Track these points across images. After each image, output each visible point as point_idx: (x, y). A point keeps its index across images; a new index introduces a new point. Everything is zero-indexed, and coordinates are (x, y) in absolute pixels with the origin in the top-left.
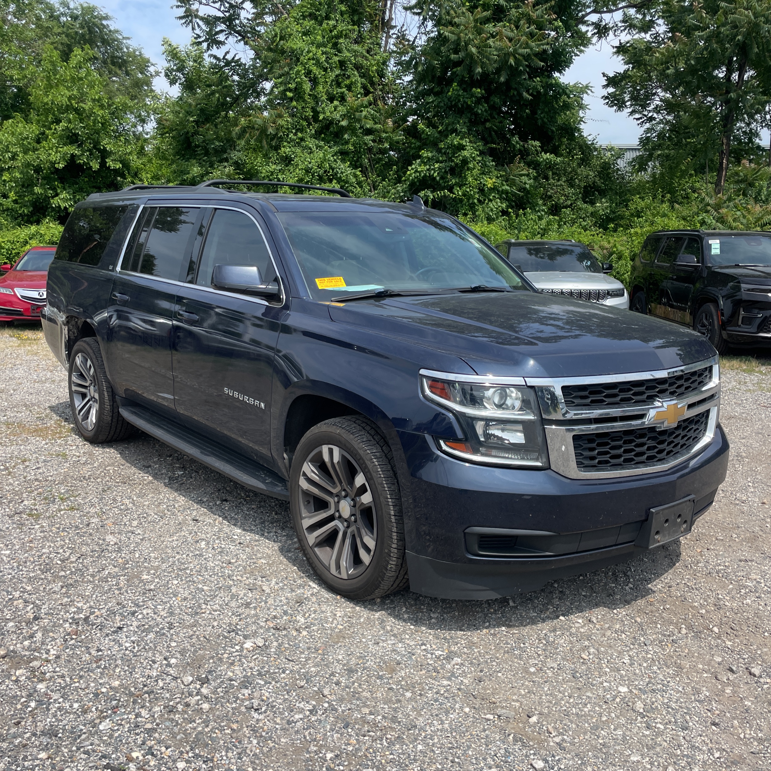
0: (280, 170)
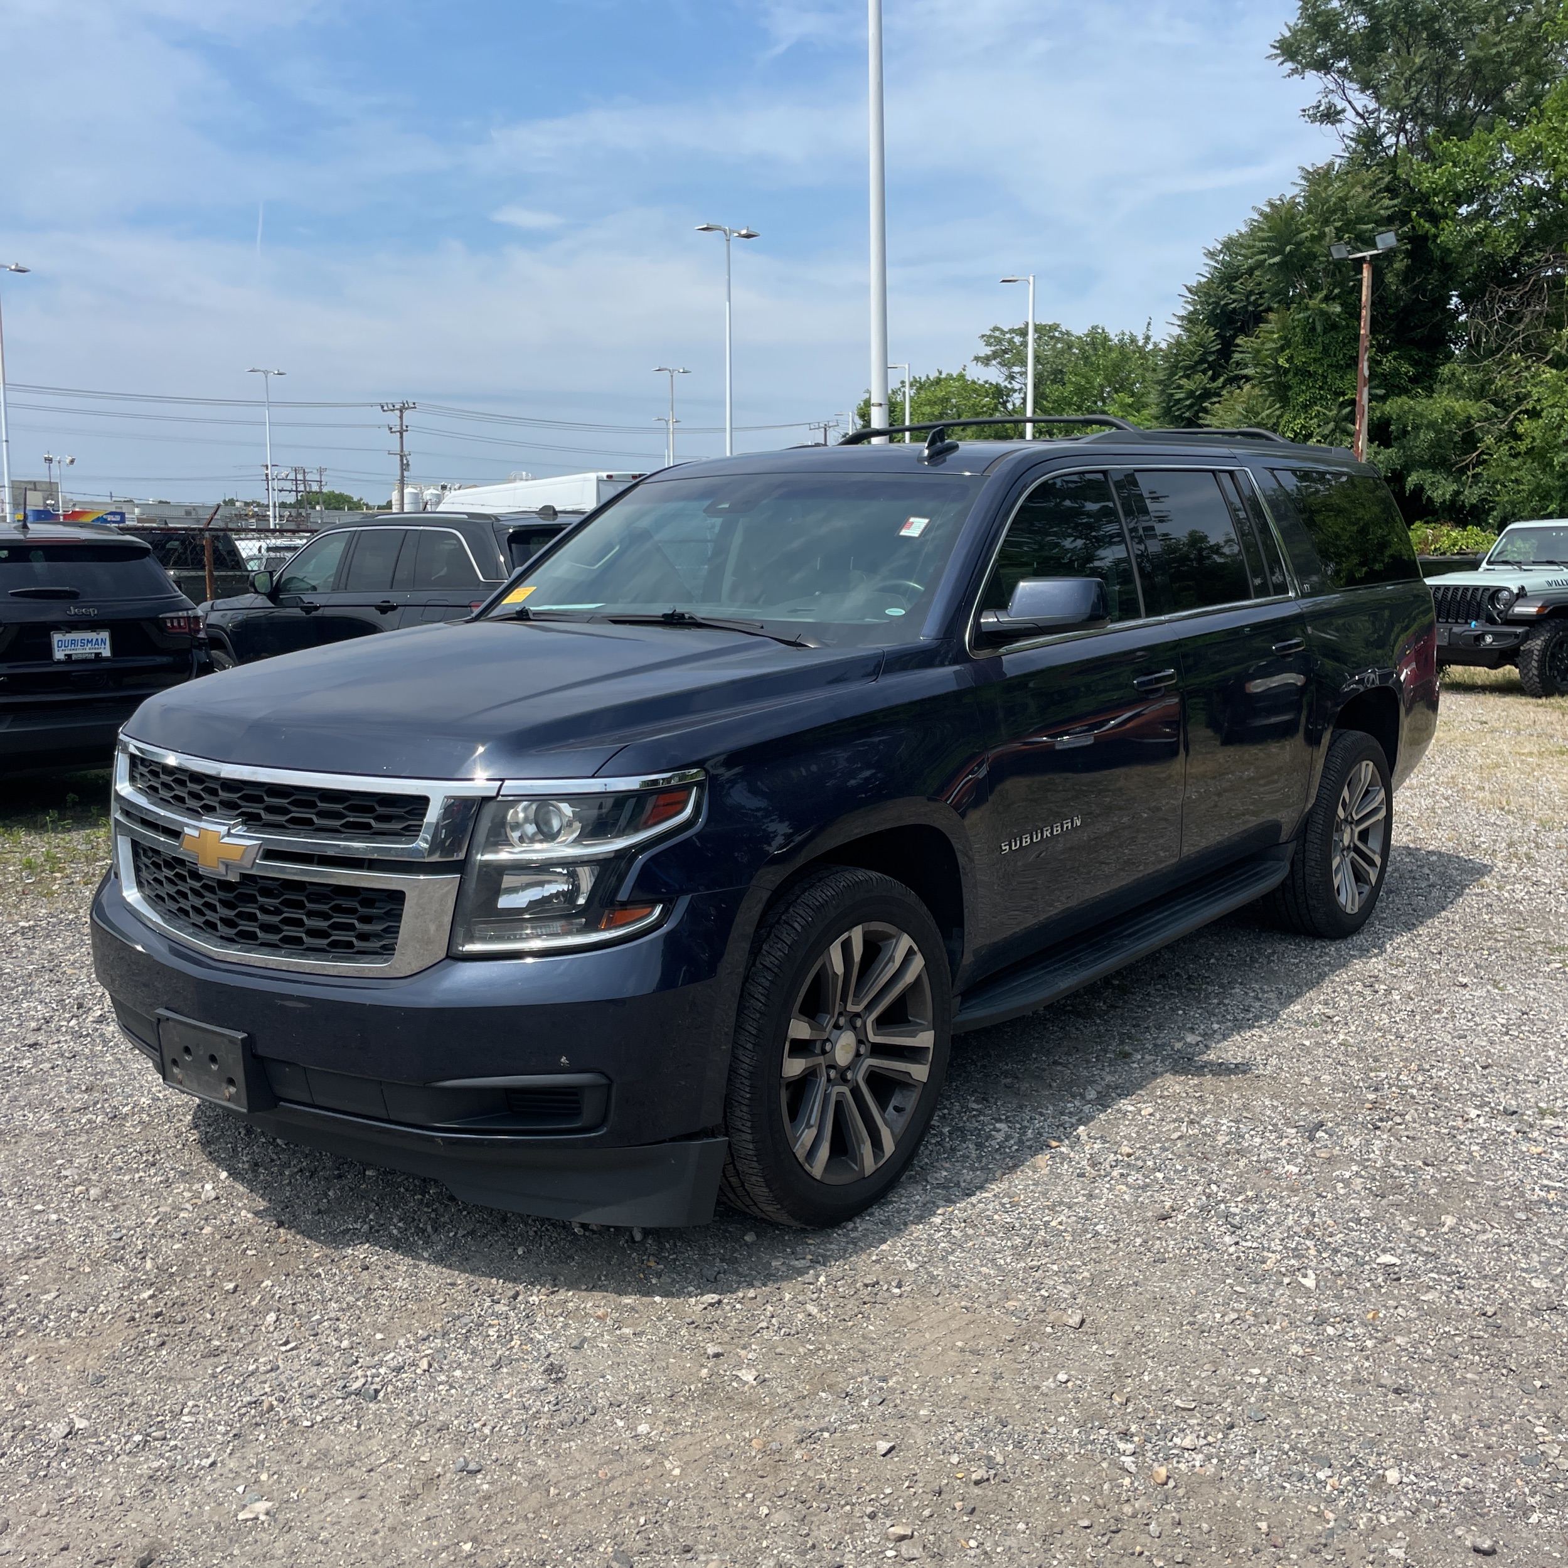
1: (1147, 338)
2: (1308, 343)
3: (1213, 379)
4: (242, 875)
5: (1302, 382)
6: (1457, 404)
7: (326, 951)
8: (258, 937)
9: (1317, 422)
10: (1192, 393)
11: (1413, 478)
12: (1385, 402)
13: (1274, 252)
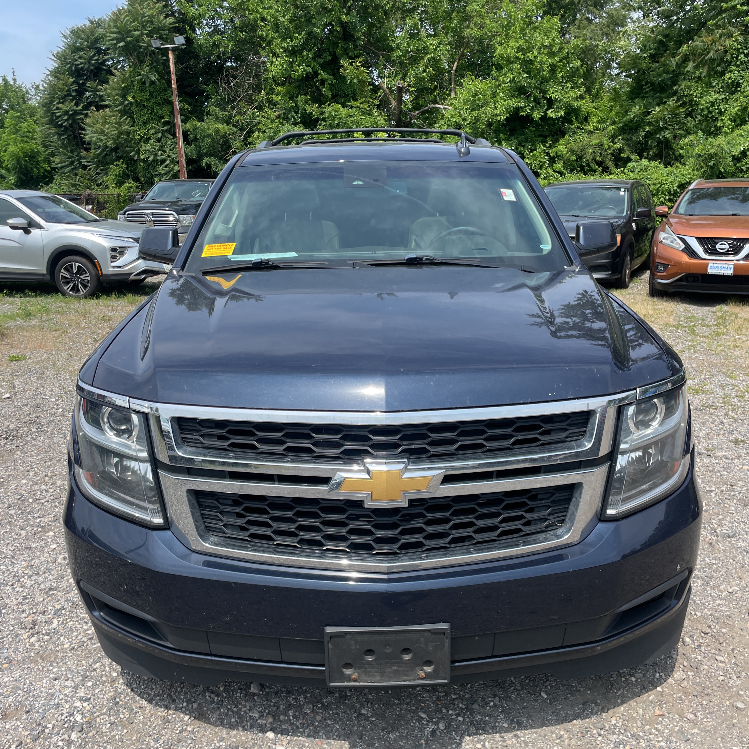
1: (15, 80)
2: (142, 90)
3: (77, 105)
4: (411, 501)
5: (141, 111)
6: (220, 126)
7: (494, 540)
8: (425, 545)
9: (152, 131)
10: (66, 113)
11: (205, 161)
12: (185, 123)
13: (119, 40)
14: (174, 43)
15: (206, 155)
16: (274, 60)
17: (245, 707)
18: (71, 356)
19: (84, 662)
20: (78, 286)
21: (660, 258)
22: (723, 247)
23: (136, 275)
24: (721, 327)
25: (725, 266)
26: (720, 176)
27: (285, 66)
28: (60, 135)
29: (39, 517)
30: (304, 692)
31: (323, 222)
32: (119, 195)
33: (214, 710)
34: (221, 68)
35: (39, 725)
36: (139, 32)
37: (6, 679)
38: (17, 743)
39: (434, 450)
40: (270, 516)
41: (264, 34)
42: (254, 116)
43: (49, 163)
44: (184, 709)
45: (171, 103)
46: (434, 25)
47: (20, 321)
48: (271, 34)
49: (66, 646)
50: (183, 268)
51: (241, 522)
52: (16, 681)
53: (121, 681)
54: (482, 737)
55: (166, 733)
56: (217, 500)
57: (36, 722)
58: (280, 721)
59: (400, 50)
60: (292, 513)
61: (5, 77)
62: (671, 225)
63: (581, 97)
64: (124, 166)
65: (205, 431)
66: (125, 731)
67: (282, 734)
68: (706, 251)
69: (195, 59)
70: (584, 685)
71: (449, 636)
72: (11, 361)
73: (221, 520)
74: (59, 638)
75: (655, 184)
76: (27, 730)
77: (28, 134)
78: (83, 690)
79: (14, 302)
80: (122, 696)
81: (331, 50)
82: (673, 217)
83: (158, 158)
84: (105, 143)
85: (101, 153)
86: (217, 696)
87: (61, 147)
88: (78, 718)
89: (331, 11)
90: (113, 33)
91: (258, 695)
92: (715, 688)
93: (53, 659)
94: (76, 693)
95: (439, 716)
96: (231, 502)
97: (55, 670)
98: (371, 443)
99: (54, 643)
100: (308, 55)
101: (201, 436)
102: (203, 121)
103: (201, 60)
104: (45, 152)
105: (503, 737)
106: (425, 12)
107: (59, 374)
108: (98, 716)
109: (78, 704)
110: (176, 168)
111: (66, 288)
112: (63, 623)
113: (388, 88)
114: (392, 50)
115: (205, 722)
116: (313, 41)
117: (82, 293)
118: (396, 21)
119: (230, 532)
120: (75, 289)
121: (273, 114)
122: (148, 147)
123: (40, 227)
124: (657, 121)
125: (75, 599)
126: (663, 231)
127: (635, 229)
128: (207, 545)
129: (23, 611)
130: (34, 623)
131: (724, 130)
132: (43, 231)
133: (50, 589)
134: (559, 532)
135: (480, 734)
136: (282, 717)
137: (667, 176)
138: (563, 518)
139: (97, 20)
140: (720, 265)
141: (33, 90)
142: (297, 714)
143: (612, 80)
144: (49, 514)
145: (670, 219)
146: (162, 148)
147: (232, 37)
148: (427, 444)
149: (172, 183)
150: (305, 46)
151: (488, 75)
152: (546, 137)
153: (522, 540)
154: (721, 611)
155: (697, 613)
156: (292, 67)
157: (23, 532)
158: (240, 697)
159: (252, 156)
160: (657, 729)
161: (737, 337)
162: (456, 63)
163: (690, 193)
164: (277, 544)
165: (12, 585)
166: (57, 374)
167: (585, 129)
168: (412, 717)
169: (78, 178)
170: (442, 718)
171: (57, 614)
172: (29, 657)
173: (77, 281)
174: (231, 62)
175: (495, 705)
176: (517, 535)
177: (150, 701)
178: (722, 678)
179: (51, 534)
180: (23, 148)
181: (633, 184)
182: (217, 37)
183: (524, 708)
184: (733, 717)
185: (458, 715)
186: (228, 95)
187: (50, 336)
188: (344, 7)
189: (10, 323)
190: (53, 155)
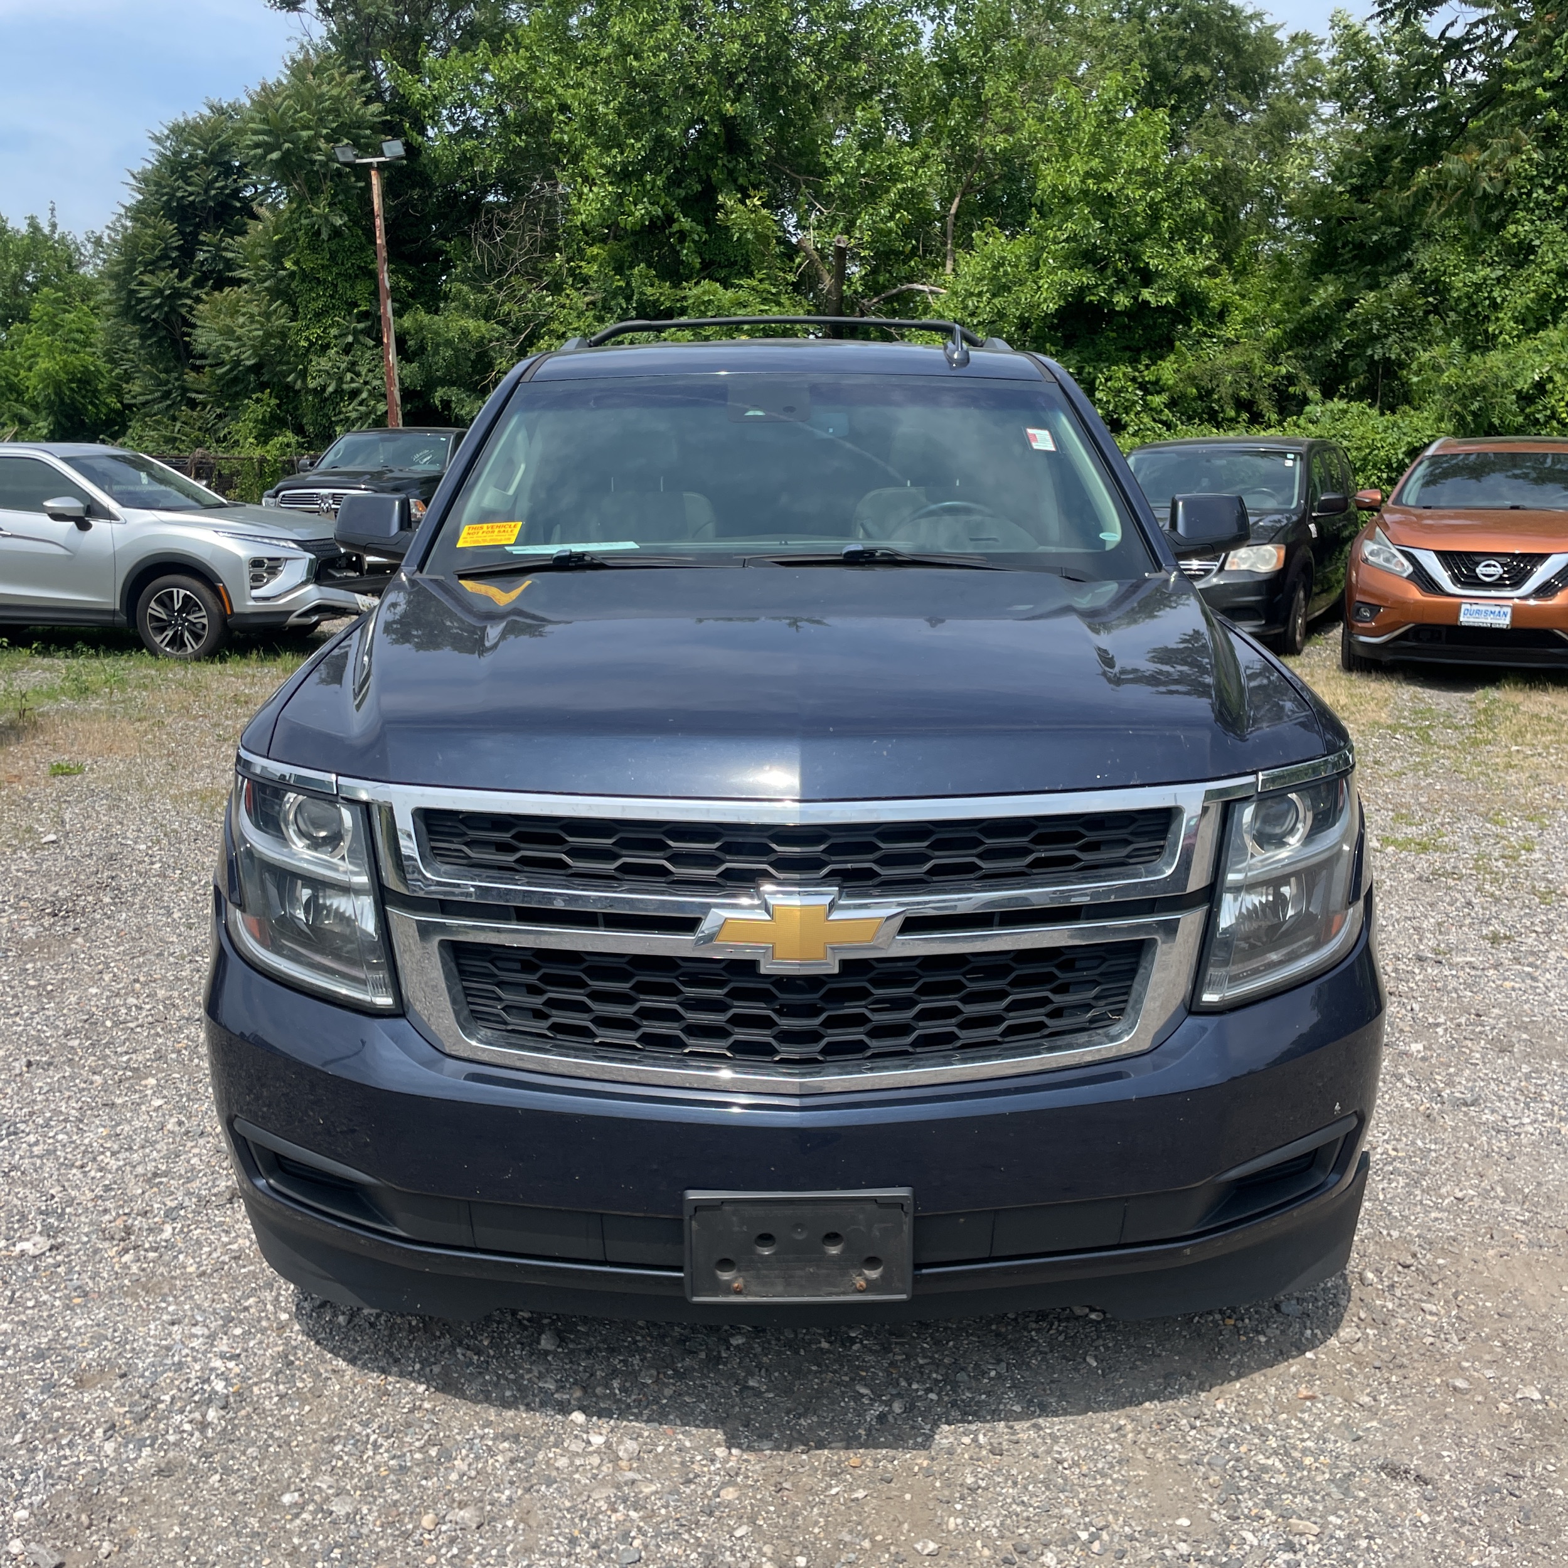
0: (1498, 280)
2: (313, 248)
4: (844, 963)
5: (311, 290)
6: (471, 324)
7: (995, 1043)
8: (868, 1047)
9: (334, 331)
10: (159, 292)
11: (439, 394)
12: (401, 316)
13: (269, 148)
14: (382, 155)
15: (443, 382)
16: (586, 190)
17: (530, 1373)
18: (173, 768)
19: (225, 1296)
20: (182, 635)
21: (1364, 592)
22: (1491, 570)
23: (299, 616)
24: (1484, 729)
25: (1493, 609)
26: (1491, 431)
27: (607, 202)
28: (143, 337)
29: (126, 1053)
30: (642, 1351)
31: (686, 495)
32: (263, 461)
33: (471, 1379)
34: (475, 206)
35: (146, 1397)
36: (312, 132)
37: (79, 1323)
38: (105, 1426)
39: (886, 872)
40: (588, 990)
41: (566, 137)
42: (540, 304)
43: (120, 395)
44: (415, 1375)
45: (373, 276)
46: (913, 122)
47: (66, 703)
48: (581, 138)
49: (190, 1270)
50: (421, 568)
51: (537, 1001)
52: (98, 1325)
53: (297, 1327)
54: (973, 1427)
55: (383, 1412)
56: (492, 962)
57: (139, 1391)
58: (596, 1396)
59: (842, 173)
60: (629, 985)
61: (32, 218)
62: (1385, 527)
63: (1212, 272)
64: (274, 402)
65: (474, 834)
66: (307, 1408)
67: (599, 1418)
68: (1456, 579)
69: (422, 187)
70: (1168, 1346)
71: (911, 1211)
72: (55, 775)
73: (500, 999)
74: (176, 1257)
75: (1358, 449)
76: (123, 1405)
77: (77, 336)
78: (225, 1341)
79: (52, 666)
80: (300, 1354)
81: (702, 172)
82: (1391, 511)
83: (345, 386)
84: (237, 355)
85: (226, 373)
86: (478, 1354)
87: (146, 362)
88: (219, 1386)
89: (702, 93)
90: (256, 132)
91: (555, 1354)
92: (1416, 1356)
93: (166, 1290)
94: (212, 1345)
95: (894, 1392)
96: (518, 966)
97: (171, 1309)
98: (772, 857)
99: (168, 1265)
100: (654, 180)
101: (466, 844)
102: (436, 312)
103: (435, 189)
104: (111, 371)
105: (1011, 1428)
106: (894, 97)
107: (151, 799)
108: (256, 1384)
109: (217, 1363)
110: (382, 408)
111: (158, 640)
112: (182, 1231)
113: (817, 249)
114: (826, 172)
115: (455, 1396)
116: (666, 153)
117: (190, 650)
118: (836, 114)
119: (515, 1022)
120: (177, 642)
121: (580, 300)
122: (324, 363)
123: (109, 516)
124: (1367, 322)
125: (203, 1193)
126: (1371, 539)
127: (1314, 535)
128: (474, 1043)
129: (106, 1211)
130: (128, 1230)
131: (1501, 339)
132: (114, 525)
133: (155, 1175)
134: (1114, 1030)
135: (970, 1422)
136: (599, 1390)
137: (1385, 431)
138: (1121, 1006)
139: (225, 105)
140: (1483, 608)
141: (89, 246)
142: (628, 1384)
143: (1276, 239)
144: (145, 1048)
145: (1386, 516)
146: (352, 367)
147: (500, 144)
148: (875, 862)
149: (373, 436)
150: (648, 163)
151: (1022, 225)
152: (1138, 351)
153: (1046, 1043)
154: (1439, 1230)
155: (1392, 1232)
156: (621, 205)
157: (96, 1078)
158: (521, 1357)
159: (552, 364)
160: (1301, 1420)
161: (1514, 748)
162: (957, 200)
163: (1426, 464)
164: (601, 1044)
165: (82, 1167)
166: (147, 801)
167: (1219, 337)
168: (843, 1393)
169: (178, 425)
170: (899, 1395)
171: (171, 1215)
172: (121, 1287)
173: (182, 625)
174: (496, 193)
175: (999, 1375)
176: (1038, 1035)
177: (352, 1361)
178: (1431, 1340)
179: (152, 1081)
180: (65, 363)
181: (1311, 446)
182: (468, 144)
183: (1052, 1382)
184: (1445, 1404)
185: (929, 1390)
186: (490, 260)
187: (130, 730)
188: (730, 86)
189: (48, 706)
190: (127, 377)
